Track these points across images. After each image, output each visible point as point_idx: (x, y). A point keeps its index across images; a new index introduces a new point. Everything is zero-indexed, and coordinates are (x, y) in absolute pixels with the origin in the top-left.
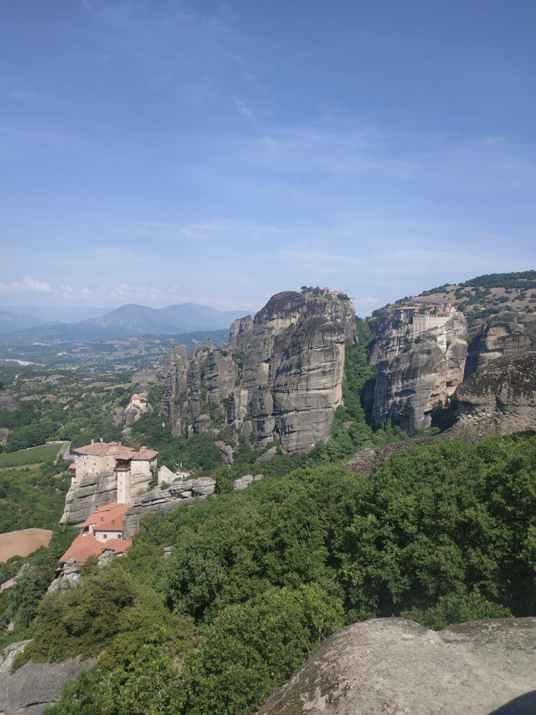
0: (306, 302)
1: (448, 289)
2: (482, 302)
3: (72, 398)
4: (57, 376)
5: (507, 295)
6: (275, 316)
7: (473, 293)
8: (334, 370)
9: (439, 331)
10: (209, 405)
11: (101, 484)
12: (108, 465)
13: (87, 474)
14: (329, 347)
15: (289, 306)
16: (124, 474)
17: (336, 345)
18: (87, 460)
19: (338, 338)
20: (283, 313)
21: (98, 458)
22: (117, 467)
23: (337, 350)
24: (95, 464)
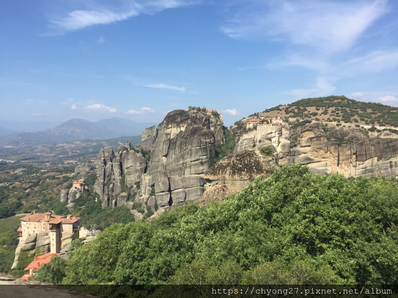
0: (190, 117)
1: (281, 108)
2: (301, 116)
3: (32, 184)
4: (21, 169)
5: (317, 112)
6: (170, 126)
7: (296, 111)
9: (273, 135)
10: (127, 186)
11: (39, 241)
12: (44, 228)
13: (30, 235)
14: (205, 146)
15: (179, 120)
16: (55, 233)
17: (210, 145)
18: (30, 226)
19: (210, 140)
20: (175, 124)
21: (37, 224)
22: (50, 229)
23: (210, 148)
24: (35, 228)
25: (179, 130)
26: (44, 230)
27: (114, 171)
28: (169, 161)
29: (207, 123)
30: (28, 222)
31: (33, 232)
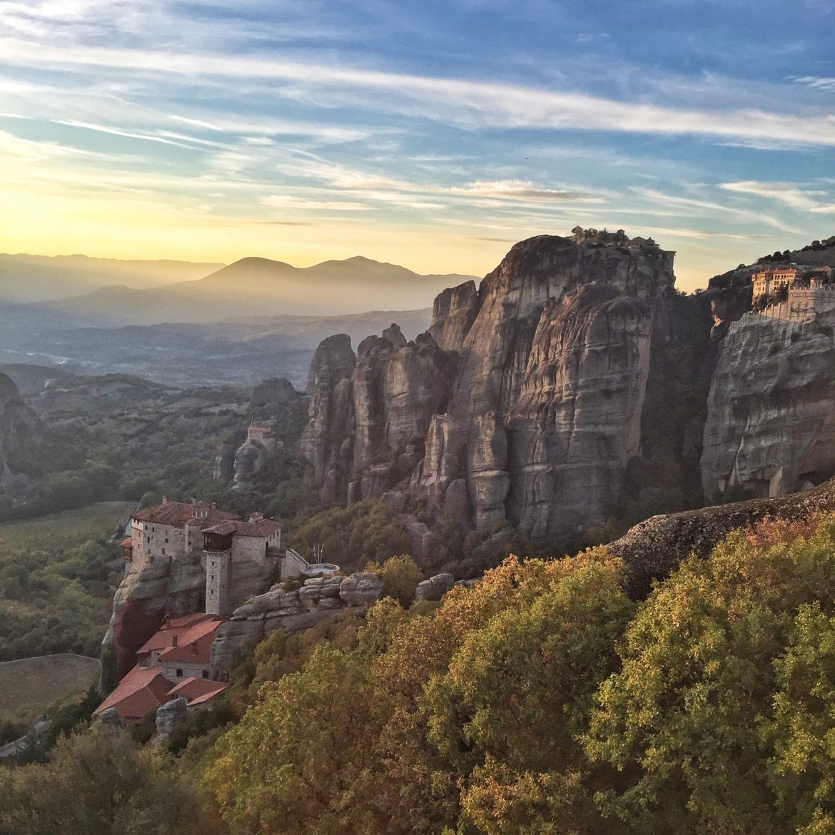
6: (519, 283)
10: (389, 448)
11: (176, 578)
12: (190, 543)
13: (152, 559)
14: (620, 344)
15: (546, 264)
16: (219, 560)
17: (635, 341)
18: (154, 533)
19: (637, 328)
20: (534, 277)
21: (172, 530)
22: (206, 547)
23: (635, 351)
24: (167, 541)
26: (188, 549)
27: (357, 403)
28: (509, 382)
29: (628, 278)
30: (148, 524)
31: (160, 550)
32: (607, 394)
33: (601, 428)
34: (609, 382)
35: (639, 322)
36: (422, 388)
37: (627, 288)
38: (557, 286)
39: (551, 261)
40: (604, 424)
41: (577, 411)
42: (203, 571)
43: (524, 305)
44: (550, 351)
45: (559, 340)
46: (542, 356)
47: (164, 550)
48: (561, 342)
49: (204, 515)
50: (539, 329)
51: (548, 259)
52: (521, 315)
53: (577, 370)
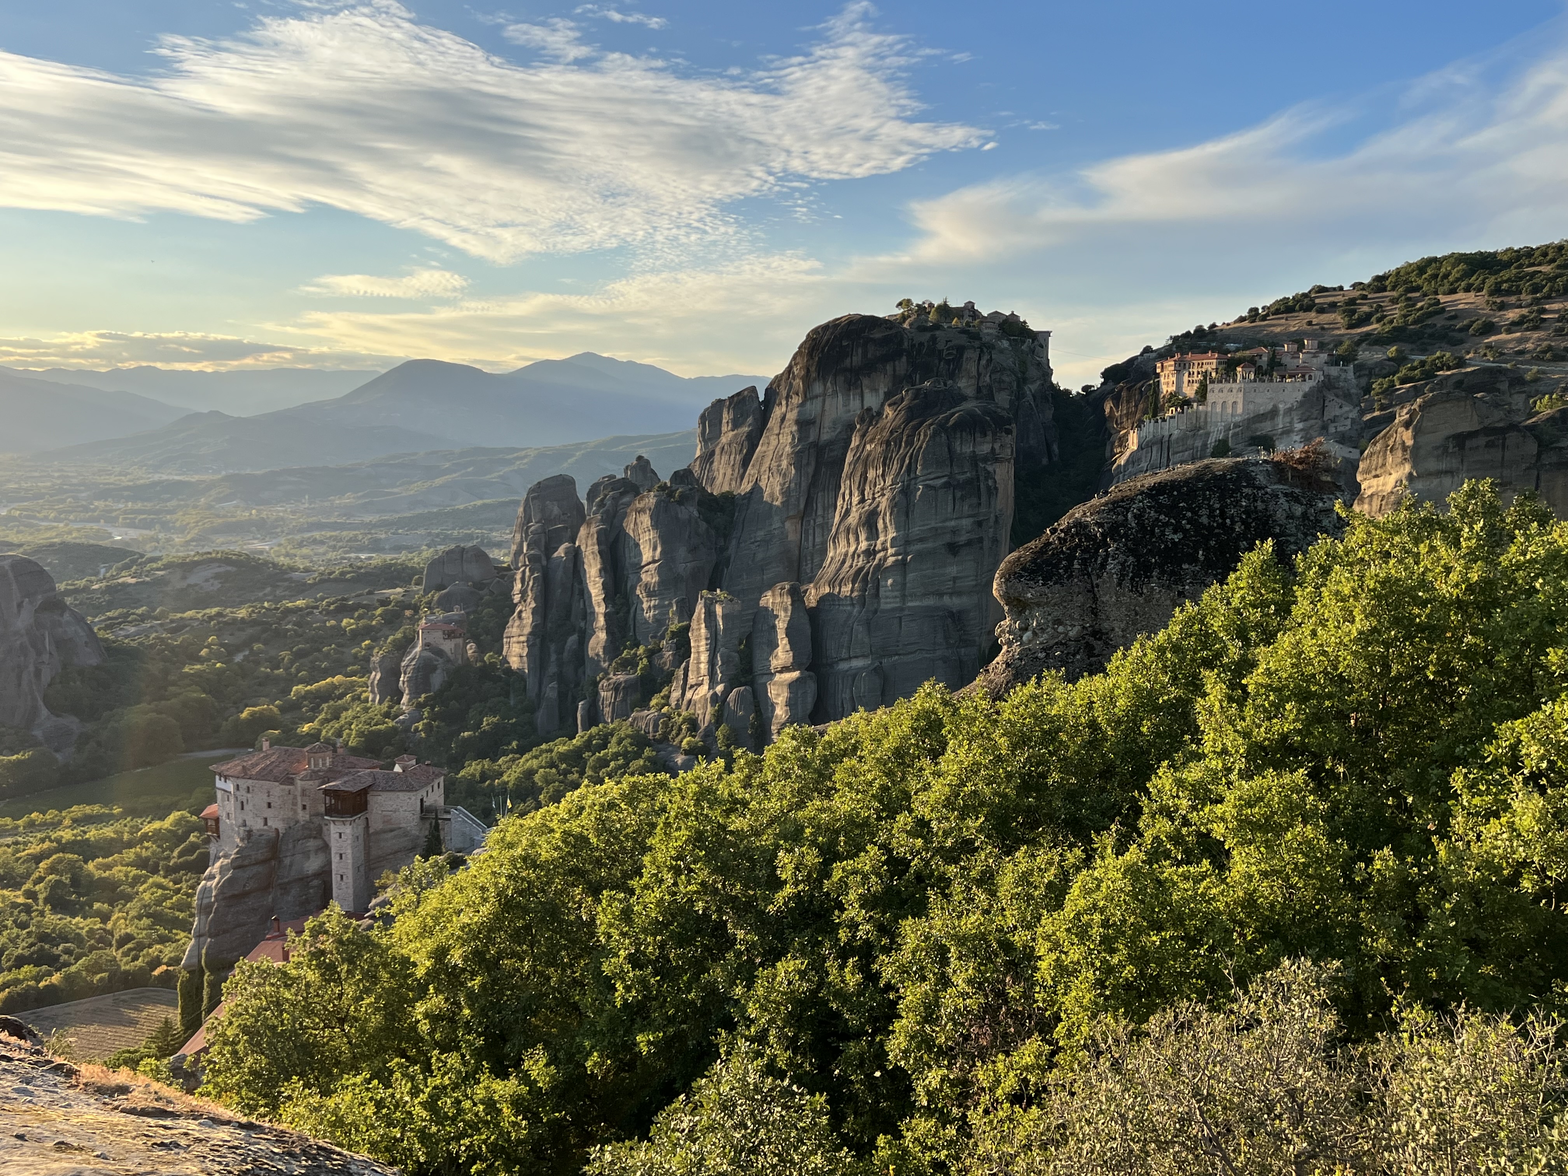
0: (906, 345)
1: (1321, 300)
5: (1496, 315)
6: (818, 388)
8: (981, 540)
9: (1280, 423)
10: (637, 645)
11: (287, 861)
12: (304, 807)
13: (249, 833)
14: (968, 475)
15: (857, 359)
16: (348, 830)
17: (990, 469)
18: (249, 795)
19: (993, 449)
20: (840, 379)
21: (278, 789)
22: (329, 811)
23: (990, 482)
24: (269, 805)
25: (855, 405)
26: (303, 816)
27: (587, 578)
28: (811, 538)
29: (979, 374)
30: (241, 782)
31: (261, 822)
32: (953, 549)
33: (946, 600)
34: (954, 532)
35: (994, 441)
36: (682, 552)
37: (979, 390)
38: (875, 390)
39: (865, 354)
40: (951, 594)
41: (911, 576)
42: (325, 848)
43: (827, 422)
44: (867, 488)
45: (880, 472)
46: (856, 499)
47: (266, 819)
48: (883, 475)
49: (324, 764)
50: (849, 458)
51: (860, 351)
52: (825, 437)
53: (907, 516)
